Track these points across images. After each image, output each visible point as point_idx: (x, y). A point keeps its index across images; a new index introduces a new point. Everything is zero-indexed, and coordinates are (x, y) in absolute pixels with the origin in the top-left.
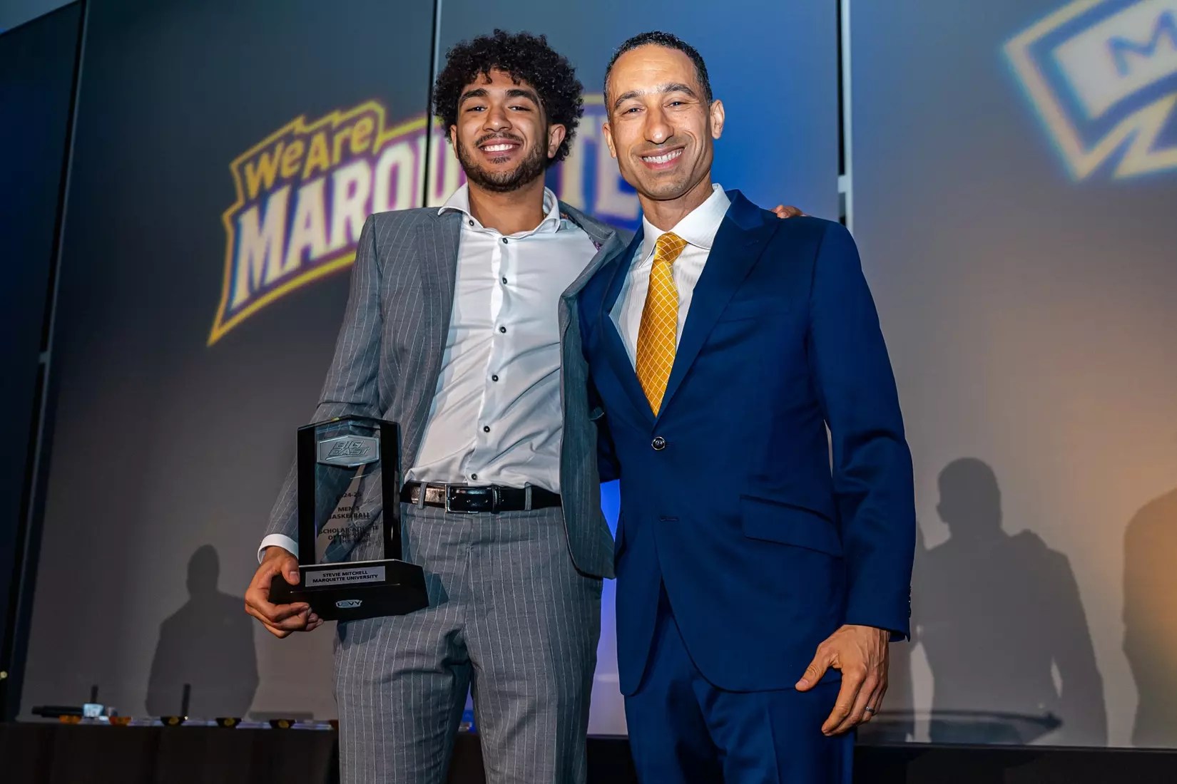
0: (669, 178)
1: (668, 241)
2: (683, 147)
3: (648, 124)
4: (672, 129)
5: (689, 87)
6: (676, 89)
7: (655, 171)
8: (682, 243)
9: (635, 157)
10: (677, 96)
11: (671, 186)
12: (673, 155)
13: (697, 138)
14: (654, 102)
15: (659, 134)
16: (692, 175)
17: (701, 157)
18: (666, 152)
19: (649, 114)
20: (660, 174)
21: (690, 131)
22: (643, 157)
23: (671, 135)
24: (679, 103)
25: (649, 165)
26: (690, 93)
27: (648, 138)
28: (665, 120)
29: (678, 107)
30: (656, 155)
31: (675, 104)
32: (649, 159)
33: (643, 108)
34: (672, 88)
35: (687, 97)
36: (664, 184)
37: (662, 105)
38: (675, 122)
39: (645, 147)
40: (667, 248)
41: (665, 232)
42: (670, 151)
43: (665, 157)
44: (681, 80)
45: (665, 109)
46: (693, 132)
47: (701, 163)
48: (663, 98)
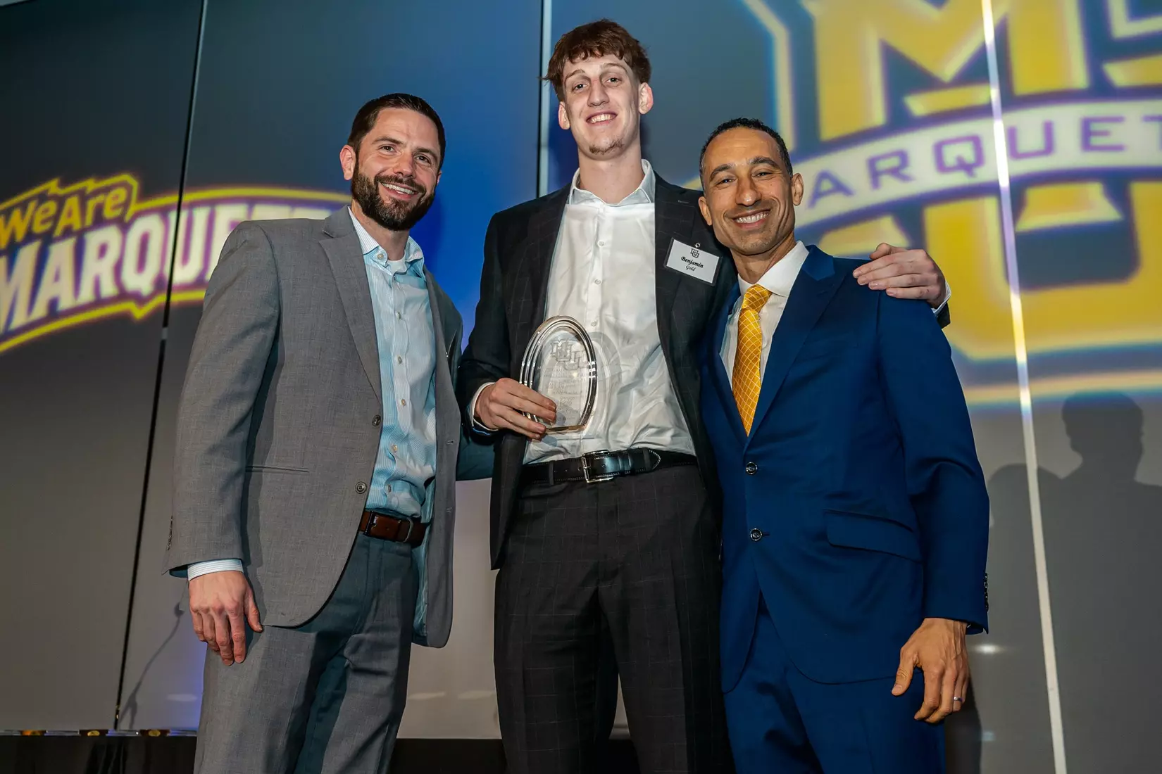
0: (758, 235)
1: (753, 292)
2: (769, 210)
3: (740, 191)
4: (759, 195)
5: (773, 160)
6: (763, 161)
7: (744, 229)
8: (767, 294)
9: (727, 219)
10: (763, 167)
11: (760, 242)
12: (761, 216)
13: (781, 201)
14: (743, 173)
15: (748, 198)
16: (777, 232)
17: (784, 219)
18: (754, 214)
19: (739, 182)
20: (750, 232)
21: (775, 196)
22: (735, 219)
23: (758, 199)
24: (765, 173)
25: (740, 225)
26: (774, 165)
27: (739, 202)
28: (753, 187)
29: (764, 177)
30: (747, 215)
31: (761, 174)
32: (741, 220)
33: (734, 178)
34: (758, 161)
35: (772, 169)
36: (753, 241)
37: (751, 175)
38: (762, 189)
39: (736, 210)
40: (752, 299)
41: (752, 285)
42: (758, 212)
43: (753, 217)
44: (766, 155)
45: (755, 179)
46: (777, 197)
47: (784, 225)
48: (751, 169)
